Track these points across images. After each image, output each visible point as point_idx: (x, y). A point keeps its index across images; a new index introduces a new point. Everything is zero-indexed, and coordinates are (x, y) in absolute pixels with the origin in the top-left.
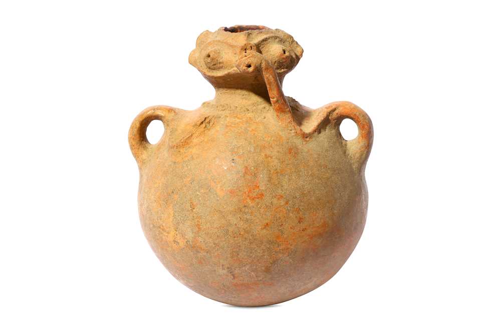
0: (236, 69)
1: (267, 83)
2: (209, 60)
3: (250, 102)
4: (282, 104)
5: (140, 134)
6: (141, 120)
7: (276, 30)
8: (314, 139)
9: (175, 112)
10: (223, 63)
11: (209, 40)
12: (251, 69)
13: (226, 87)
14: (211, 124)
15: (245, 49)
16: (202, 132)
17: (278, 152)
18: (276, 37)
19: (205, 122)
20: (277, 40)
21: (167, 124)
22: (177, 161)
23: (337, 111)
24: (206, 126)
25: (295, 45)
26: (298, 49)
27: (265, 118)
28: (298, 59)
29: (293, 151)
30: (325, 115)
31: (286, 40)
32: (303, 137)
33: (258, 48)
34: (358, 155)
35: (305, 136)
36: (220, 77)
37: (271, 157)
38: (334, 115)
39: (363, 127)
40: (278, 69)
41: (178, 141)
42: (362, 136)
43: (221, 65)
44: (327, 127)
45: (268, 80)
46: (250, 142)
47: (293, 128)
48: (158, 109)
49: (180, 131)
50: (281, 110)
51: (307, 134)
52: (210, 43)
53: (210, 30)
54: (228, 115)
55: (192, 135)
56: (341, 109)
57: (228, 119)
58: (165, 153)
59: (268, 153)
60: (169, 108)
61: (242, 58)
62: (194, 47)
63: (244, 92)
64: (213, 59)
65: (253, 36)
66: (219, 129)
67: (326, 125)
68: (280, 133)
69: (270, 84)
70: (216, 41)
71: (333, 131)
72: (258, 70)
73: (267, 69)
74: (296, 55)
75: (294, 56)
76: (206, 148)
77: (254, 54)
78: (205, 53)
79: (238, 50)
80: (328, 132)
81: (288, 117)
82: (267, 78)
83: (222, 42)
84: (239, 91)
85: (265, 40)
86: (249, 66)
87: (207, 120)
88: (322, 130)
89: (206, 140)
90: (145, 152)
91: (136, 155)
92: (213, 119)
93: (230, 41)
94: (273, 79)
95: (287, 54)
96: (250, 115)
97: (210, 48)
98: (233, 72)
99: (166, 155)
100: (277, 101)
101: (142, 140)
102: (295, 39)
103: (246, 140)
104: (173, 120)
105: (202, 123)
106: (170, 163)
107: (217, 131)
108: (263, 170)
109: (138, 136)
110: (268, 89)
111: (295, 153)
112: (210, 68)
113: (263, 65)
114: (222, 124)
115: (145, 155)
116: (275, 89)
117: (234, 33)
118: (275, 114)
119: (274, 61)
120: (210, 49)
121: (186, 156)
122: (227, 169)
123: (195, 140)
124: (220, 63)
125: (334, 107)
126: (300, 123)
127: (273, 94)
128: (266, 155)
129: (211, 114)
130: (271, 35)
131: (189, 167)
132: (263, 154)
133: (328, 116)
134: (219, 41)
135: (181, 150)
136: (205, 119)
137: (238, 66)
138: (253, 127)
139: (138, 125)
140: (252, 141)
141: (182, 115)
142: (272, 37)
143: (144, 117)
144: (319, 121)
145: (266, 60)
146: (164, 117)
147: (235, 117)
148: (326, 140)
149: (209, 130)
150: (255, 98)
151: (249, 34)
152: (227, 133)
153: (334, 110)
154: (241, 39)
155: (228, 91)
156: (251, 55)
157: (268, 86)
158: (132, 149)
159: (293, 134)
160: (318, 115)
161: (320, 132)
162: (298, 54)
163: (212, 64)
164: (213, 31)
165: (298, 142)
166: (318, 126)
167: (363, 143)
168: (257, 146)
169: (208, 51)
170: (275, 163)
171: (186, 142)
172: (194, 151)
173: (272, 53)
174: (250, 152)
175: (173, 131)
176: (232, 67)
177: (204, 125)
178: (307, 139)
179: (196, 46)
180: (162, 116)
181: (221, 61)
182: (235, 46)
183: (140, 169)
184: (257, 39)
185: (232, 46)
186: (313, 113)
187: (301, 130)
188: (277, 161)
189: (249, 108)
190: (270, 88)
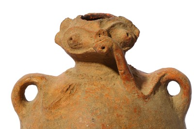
0: (92, 49)
1: (116, 59)
2: (71, 42)
3: (102, 73)
4: (128, 75)
5: (20, 96)
6: (21, 85)
7: (120, 17)
8: (151, 99)
9: (46, 79)
10: (82, 44)
11: (70, 26)
12: (105, 50)
13: (84, 61)
14: (74, 90)
15: (99, 34)
16: (68, 97)
17: (126, 112)
18: (120, 24)
19: (70, 89)
20: (121, 26)
21: (40, 88)
22: (49, 119)
23: (165, 77)
24: (71, 92)
25: (134, 28)
26: (136, 31)
27: (114, 85)
28: (136, 38)
29: (137, 110)
30: (158, 80)
31: (127, 24)
32: (144, 99)
33: (109, 33)
34: (181, 108)
35: (146, 98)
36: (80, 55)
37: (122, 116)
38: (164, 79)
39: (185, 87)
40: (123, 47)
41: (50, 103)
42: (184, 94)
43: (81, 46)
44: (160, 89)
45: (118, 57)
46: (105, 104)
47: (136, 92)
48: (33, 77)
49: (50, 95)
50: (127, 79)
51: (146, 96)
52: (71, 29)
53: (70, 18)
54: (86, 83)
55: (60, 100)
56: (169, 74)
57: (87, 86)
58: (40, 112)
59: (120, 113)
60: (41, 76)
61: (98, 42)
62: (58, 30)
63: (98, 65)
64: (74, 42)
65: (104, 23)
66: (80, 94)
67: (159, 87)
68: (127, 96)
69: (119, 60)
70: (76, 27)
71: (163, 91)
72: (110, 50)
73: (117, 49)
74: (135, 36)
75: (134, 37)
76: (72, 110)
77: (107, 38)
78: (68, 37)
79: (94, 35)
80: (160, 92)
81: (132, 84)
82: (117, 56)
83: (81, 28)
84: (94, 64)
85: (113, 26)
86: (103, 48)
87: (71, 88)
88: (156, 91)
89: (71, 103)
90: (24, 108)
91: (17, 111)
92: (76, 86)
93: (87, 27)
94: (121, 57)
95: (130, 36)
96: (103, 82)
97: (71, 32)
98: (90, 51)
99: (41, 113)
100: (124, 73)
101: (22, 100)
102: (134, 23)
103: (102, 103)
104: (44, 85)
105: (67, 90)
106: (44, 120)
107: (79, 96)
108: (116, 127)
109: (19, 97)
110: (117, 64)
111: (139, 112)
112: (72, 48)
113: (114, 47)
114: (83, 91)
115: (24, 111)
116: (123, 64)
117: (89, 21)
118: (122, 82)
119: (120, 42)
120: (72, 34)
121: (57, 116)
122: (89, 126)
123: (63, 104)
124: (80, 44)
125: (163, 73)
126: (140, 88)
127: (121, 68)
128: (117, 115)
129: (74, 82)
130: (117, 22)
131: (59, 124)
132: (115, 114)
133: (160, 80)
134: (78, 27)
135: (53, 111)
136: (70, 86)
137: (95, 48)
138: (107, 93)
139: (19, 89)
140: (107, 104)
141: (51, 81)
142: (118, 23)
143: (23, 83)
144: (154, 84)
145: (116, 43)
146: (38, 83)
147: (92, 85)
148: (159, 99)
149: (73, 95)
150: (106, 69)
151: (101, 22)
152: (87, 97)
153: (164, 75)
154: (95, 26)
155: (86, 64)
156: (104, 40)
157: (117, 62)
158: (14, 106)
159: (136, 97)
160: (152, 80)
161: (155, 94)
162: (136, 34)
163: (74, 45)
164: (73, 18)
165: (140, 102)
166: (154, 89)
167: (185, 98)
168: (111, 108)
169: (71, 35)
170: (124, 120)
171: (56, 105)
172: (63, 112)
173: (118, 36)
174: (105, 112)
175: (45, 94)
176: (89, 48)
177: (69, 91)
178: (147, 100)
179: (60, 30)
180: (36, 83)
181: (81, 42)
182: (91, 32)
183: (21, 121)
184: (107, 25)
185: (89, 32)
186: (148, 78)
187: (142, 93)
188: (126, 119)
189: (102, 77)
190: (119, 63)
